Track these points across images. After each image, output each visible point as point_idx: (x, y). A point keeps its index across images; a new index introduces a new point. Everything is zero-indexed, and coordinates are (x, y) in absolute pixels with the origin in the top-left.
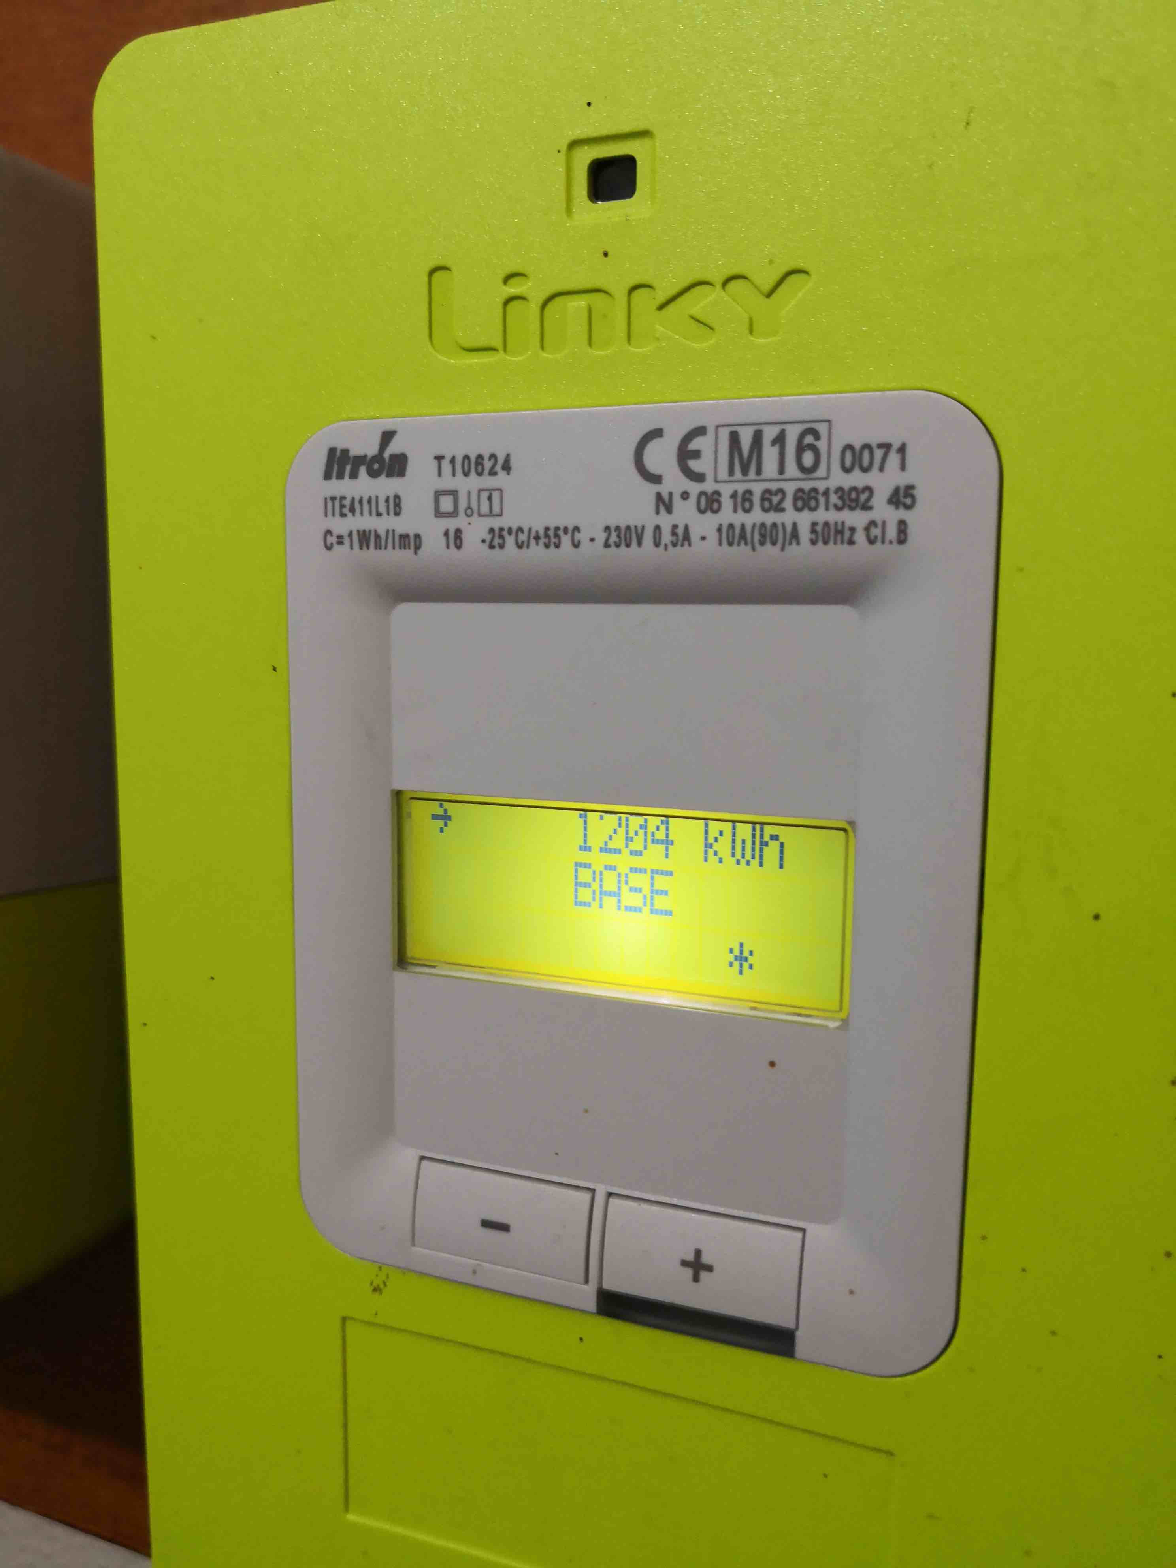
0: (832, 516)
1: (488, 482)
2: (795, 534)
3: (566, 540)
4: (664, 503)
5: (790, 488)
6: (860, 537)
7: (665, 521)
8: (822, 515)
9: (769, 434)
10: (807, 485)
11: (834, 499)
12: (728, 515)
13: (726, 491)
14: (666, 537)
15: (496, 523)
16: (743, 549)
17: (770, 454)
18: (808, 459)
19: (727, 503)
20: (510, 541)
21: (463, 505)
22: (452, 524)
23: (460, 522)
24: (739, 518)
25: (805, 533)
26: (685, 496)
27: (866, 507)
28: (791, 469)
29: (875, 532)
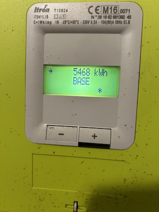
0: (119, 20)
1: (63, 13)
2: (113, 22)
3: (76, 22)
4: (93, 17)
5: (112, 15)
6: (123, 23)
8: (117, 19)
9: (109, 7)
10: (115, 15)
11: (119, 17)
12: (103, 19)
13: (103, 15)
14: (93, 22)
15: (65, 20)
16: (105, 24)
17: (109, 10)
18: (115, 11)
19: (103, 17)
20: (67, 23)
21: (59, 17)
22: (57, 20)
24: (104, 20)
25: (115, 22)
26: (96, 16)
27: (124, 18)
28: (113, 12)
29: (125, 22)
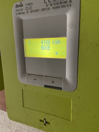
0: (63, 4)
1: (30, 6)
4: (47, 6)
5: (59, 2)
6: (66, 6)
7: (47, 7)
8: (62, 5)
10: (61, 2)
11: (64, 3)
14: (47, 9)
15: (31, 10)
19: (53, 4)
23: (28, 10)
24: (54, 6)
26: (49, 4)
27: (67, 3)
29: (68, 5)
